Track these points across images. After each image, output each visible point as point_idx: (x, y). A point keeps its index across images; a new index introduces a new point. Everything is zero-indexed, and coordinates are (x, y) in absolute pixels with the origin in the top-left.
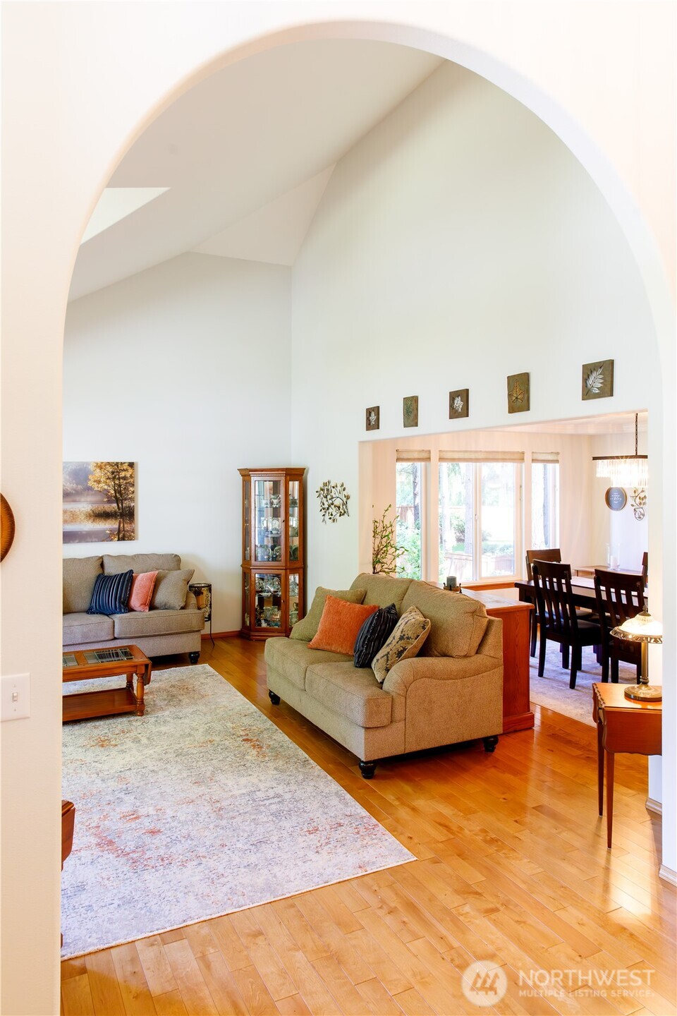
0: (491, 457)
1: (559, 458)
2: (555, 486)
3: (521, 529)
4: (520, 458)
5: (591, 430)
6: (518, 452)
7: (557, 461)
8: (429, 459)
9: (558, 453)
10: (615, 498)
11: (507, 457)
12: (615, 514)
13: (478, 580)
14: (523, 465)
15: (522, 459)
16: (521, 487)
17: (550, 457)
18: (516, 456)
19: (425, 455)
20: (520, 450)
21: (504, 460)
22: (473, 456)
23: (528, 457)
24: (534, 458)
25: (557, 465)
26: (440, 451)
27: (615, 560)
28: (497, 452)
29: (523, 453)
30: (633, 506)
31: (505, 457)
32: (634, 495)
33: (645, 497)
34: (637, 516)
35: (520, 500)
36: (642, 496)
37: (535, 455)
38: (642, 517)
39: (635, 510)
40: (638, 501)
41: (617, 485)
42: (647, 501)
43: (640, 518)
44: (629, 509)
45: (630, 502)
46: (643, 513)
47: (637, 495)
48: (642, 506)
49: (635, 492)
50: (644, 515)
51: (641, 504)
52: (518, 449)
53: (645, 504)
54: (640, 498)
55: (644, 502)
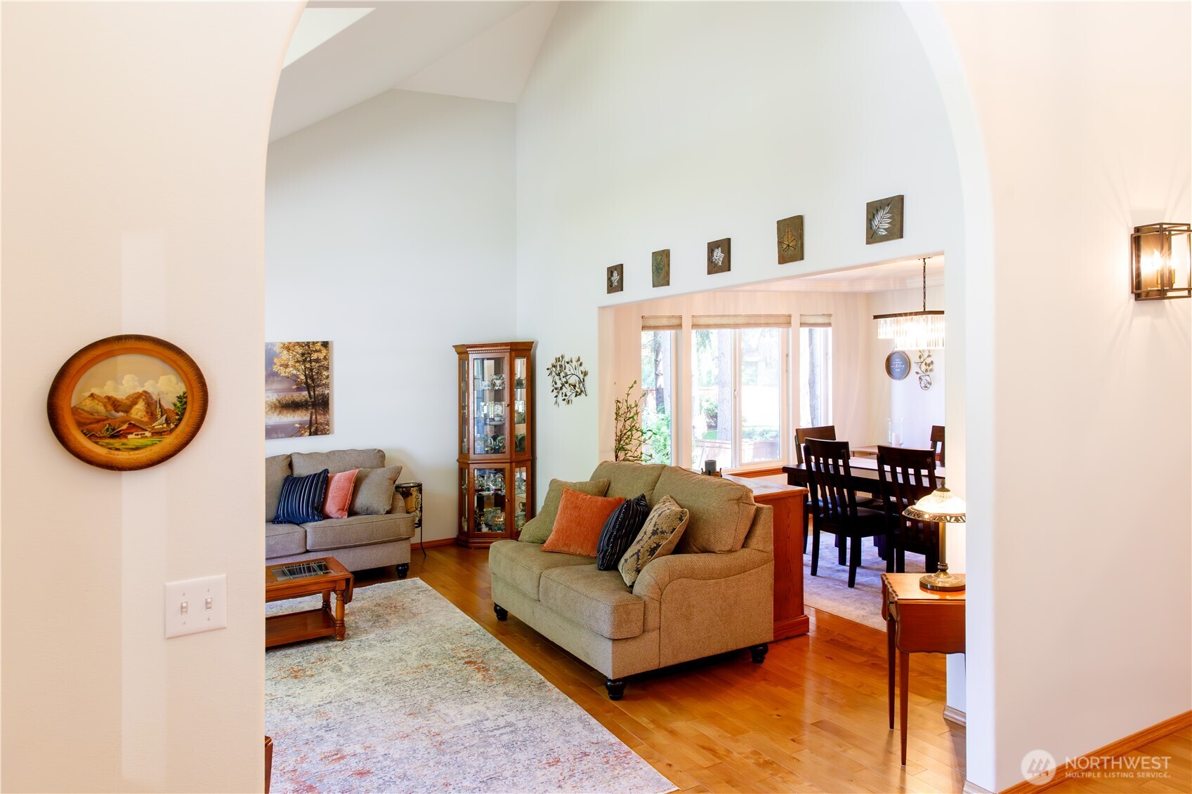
0: (752, 321)
1: (832, 320)
2: (827, 354)
3: (788, 405)
4: (786, 321)
5: (869, 287)
6: (784, 315)
7: (829, 325)
8: (679, 326)
9: (830, 315)
10: (897, 365)
11: (772, 321)
12: (898, 386)
13: (738, 466)
14: (790, 330)
15: (789, 323)
16: (787, 355)
17: (821, 320)
18: (781, 320)
19: (675, 322)
20: (786, 313)
21: (767, 325)
22: (731, 321)
23: (795, 321)
24: (803, 321)
25: (830, 329)
26: (693, 316)
27: (898, 438)
28: (760, 316)
29: (790, 316)
30: (917, 373)
31: (769, 322)
32: (918, 360)
33: (932, 363)
34: (923, 385)
35: (787, 371)
36: (928, 361)
37: (803, 318)
38: (929, 386)
39: (920, 378)
40: (924, 367)
41: (899, 349)
42: (934, 366)
43: (926, 387)
44: (913, 377)
45: (914, 368)
46: (929, 381)
47: (922, 360)
48: (928, 373)
49: (920, 357)
50: (930, 384)
51: (926, 371)
52: (783, 311)
53: (931, 370)
54: (926, 364)
55: (931, 368)
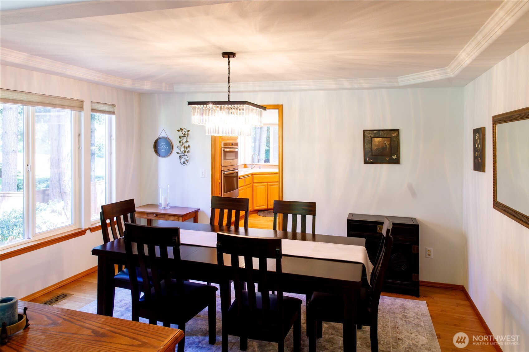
0: (47, 101)
1: (116, 110)
2: (111, 136)
3: (80, 177)
4: (78, 105)
6: (77, 100)
7: (113, 113)
9: (114, 106)
10: (163, 147)
11: (66, 104)
12: (163, 161)
14: (82, 113)
15: (81, 108)
16: (79, 135)
17: (107, 108)
18: (74, 104)
20: (79, 98)
21: (62, 106)
23: (87, 106)
24: (93, 108)
25: (114, 117)
28: (55, 97)
29: (82, 101)
30: (178, 153)
31: (63, 104)
32: (179, 144)
33: (189, 146)
34: (182, 162)
35: (79, 148)
36: (186, 145)
37: (93, 104)
38: (186, 162)
39: (180, 157)
40: (183, 149)
41: (163, 135)
42: (191, 149)
43: (184, 163)
44: (174, 156)
45: (175, 150)
46: (187, 159)
47: (181, 144)
48: (186, 153)
49: (180, 142)
50: (187, 161)
51: (185, 152)
52: (76, 96)
53: (188, 152)
54: (184, 147)
55: (188, 149)
